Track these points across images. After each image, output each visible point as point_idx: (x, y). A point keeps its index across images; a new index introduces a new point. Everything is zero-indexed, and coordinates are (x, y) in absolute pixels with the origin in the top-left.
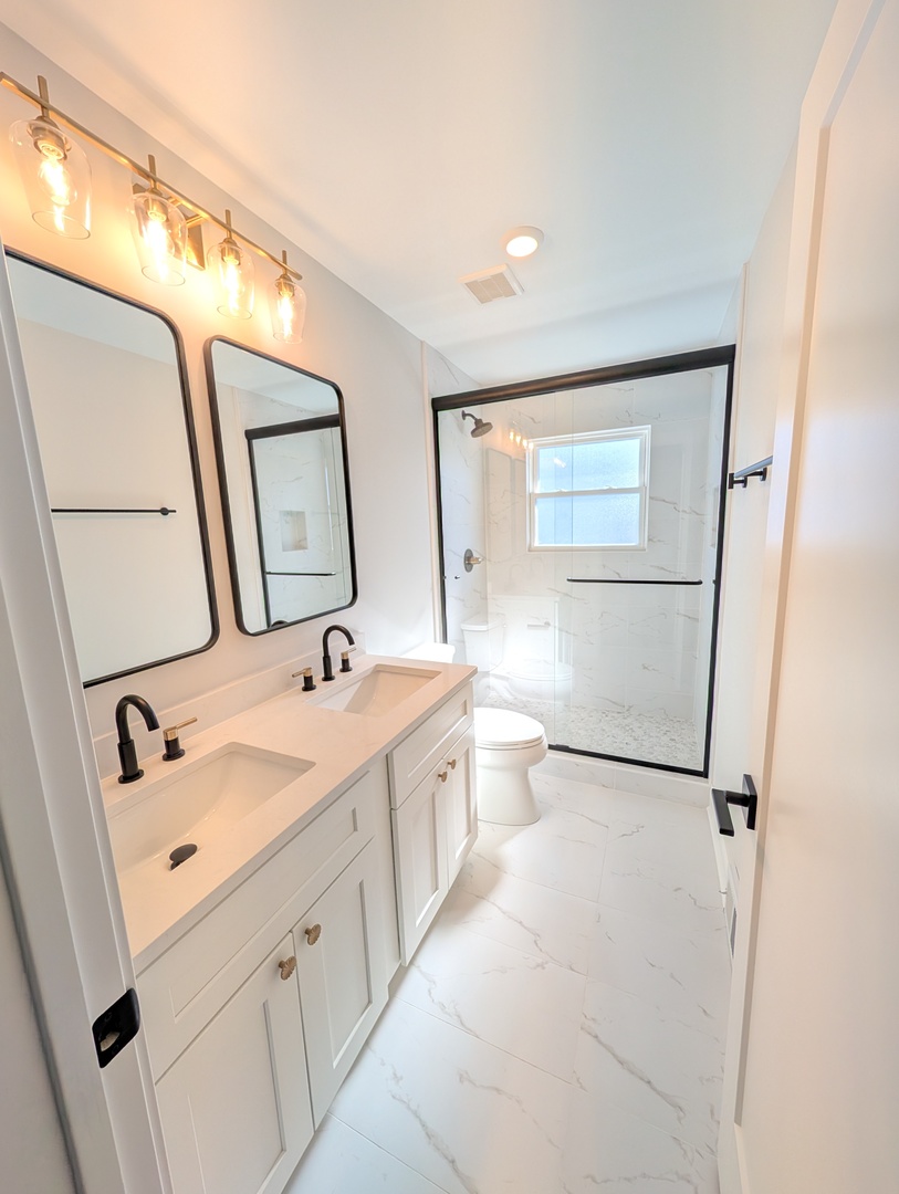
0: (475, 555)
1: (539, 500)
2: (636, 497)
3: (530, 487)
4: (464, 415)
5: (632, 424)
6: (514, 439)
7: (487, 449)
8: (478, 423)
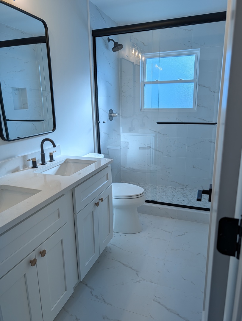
0: (114, 112)
1: (146, 85)
2: (192, 85)
3: (142, 79)
4: (109, 40)
5: (191, 48)
6: (135, 54)
7: (121, 59)
8: (116, 44)
